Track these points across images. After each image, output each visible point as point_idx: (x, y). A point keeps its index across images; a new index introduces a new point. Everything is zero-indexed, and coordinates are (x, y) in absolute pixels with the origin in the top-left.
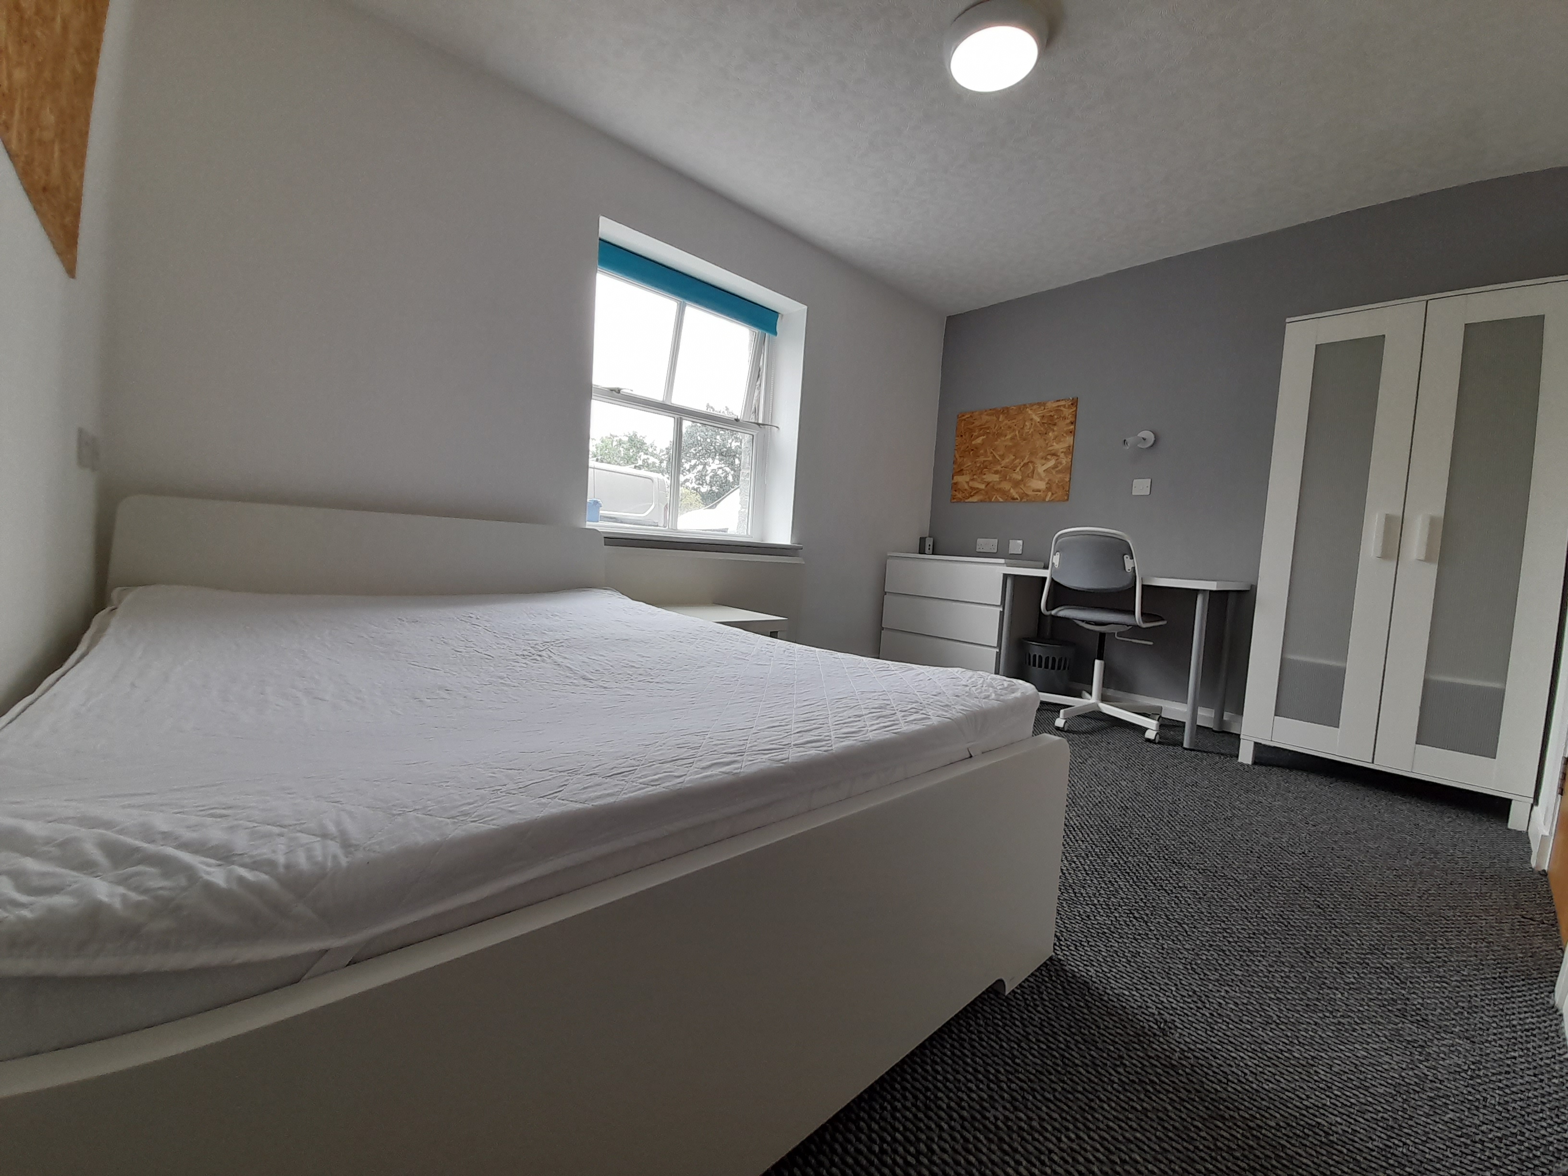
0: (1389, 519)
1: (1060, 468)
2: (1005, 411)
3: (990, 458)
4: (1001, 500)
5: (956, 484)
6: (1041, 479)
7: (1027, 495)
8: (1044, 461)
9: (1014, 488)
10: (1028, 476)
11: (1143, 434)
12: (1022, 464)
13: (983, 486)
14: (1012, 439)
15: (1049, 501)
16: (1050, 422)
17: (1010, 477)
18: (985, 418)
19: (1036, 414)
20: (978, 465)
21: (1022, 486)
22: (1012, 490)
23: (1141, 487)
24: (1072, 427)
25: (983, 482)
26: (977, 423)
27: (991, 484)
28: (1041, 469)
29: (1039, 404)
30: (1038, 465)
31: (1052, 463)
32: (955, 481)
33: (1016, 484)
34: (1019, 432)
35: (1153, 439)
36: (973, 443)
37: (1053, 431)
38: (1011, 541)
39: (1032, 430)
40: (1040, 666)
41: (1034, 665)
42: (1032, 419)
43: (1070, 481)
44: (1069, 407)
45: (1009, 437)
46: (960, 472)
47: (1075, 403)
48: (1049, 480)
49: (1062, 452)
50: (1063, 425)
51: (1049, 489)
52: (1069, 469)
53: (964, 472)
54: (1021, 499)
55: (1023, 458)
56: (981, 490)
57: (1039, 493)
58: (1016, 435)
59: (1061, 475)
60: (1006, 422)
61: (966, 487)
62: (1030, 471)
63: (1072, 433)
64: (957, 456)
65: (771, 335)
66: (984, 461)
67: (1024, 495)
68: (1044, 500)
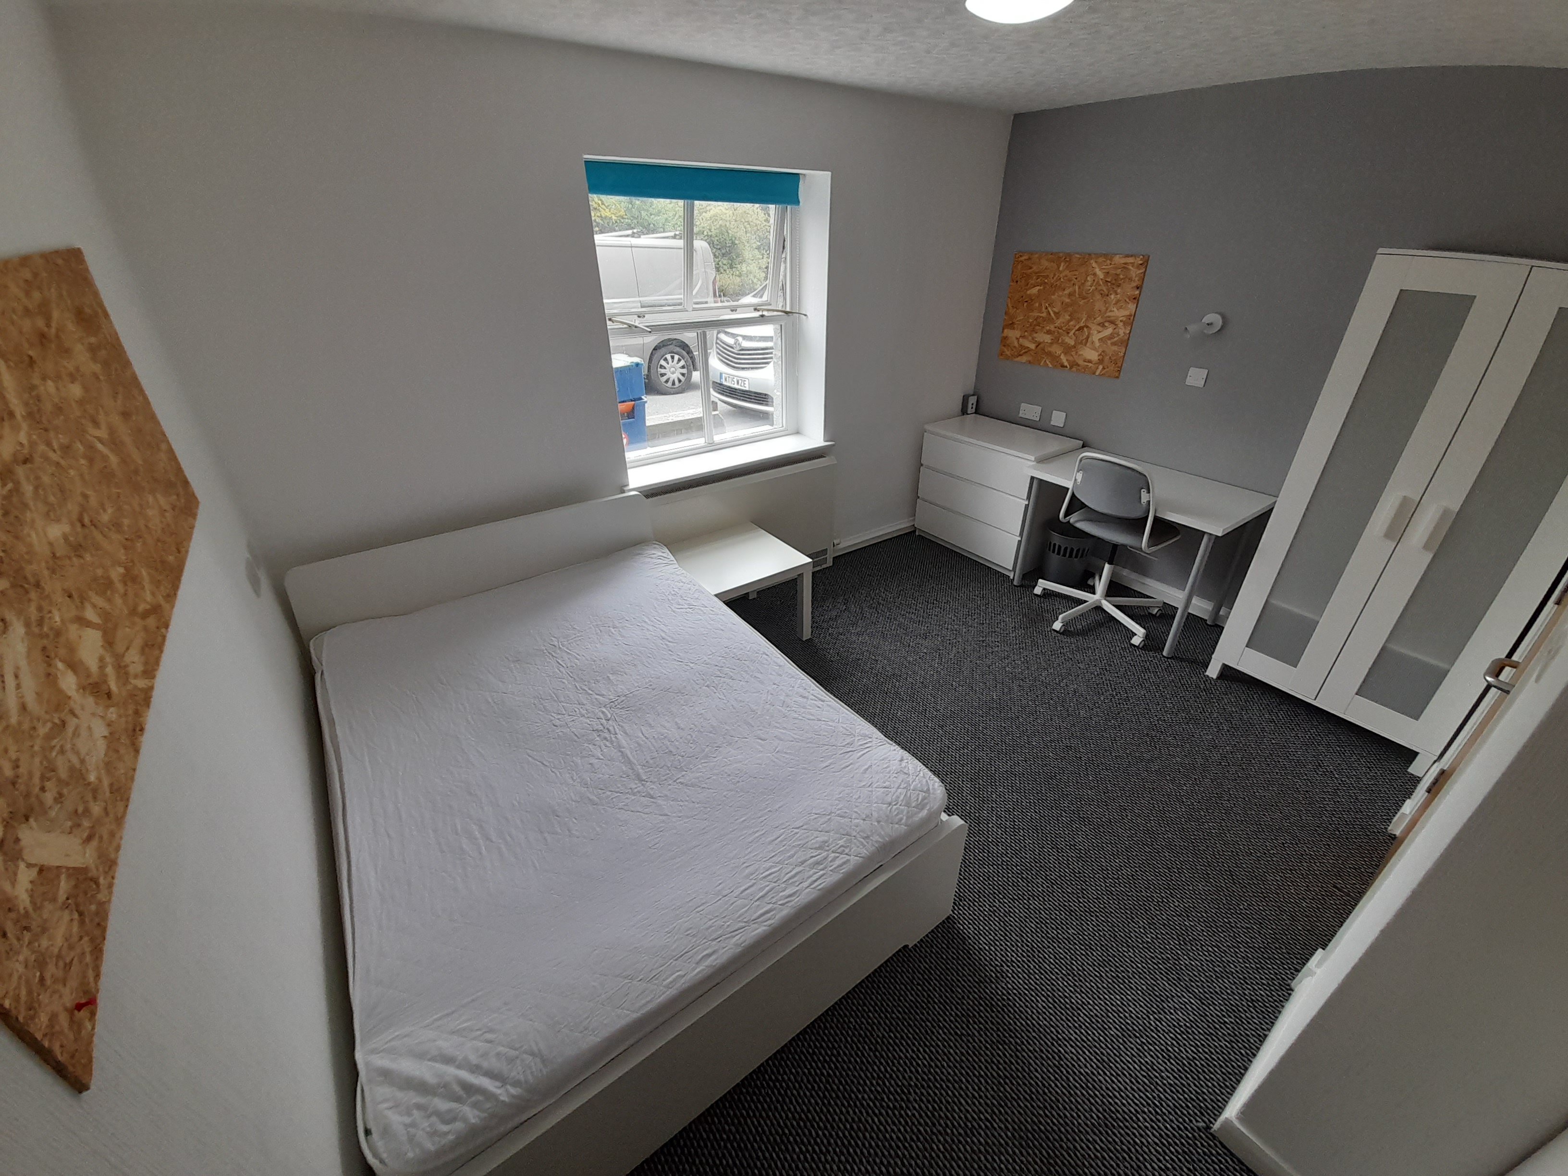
0: (1405, 500)
1: (1116, 339)
2: (1068, 258)
3: (1044, 315)
4: (1051, 366)
5: (1006, 338)
6: (1095, 349)
7: (1078, 365)
8: (1100, 328)
9: (1065, 354)
10: (1081, 343)
11: (1210, 318)
12: (1077, 327)
13: (1032, 346)
14: (1070, 295)
15: (1099, 375)
16: (1114, 282)
17: (1063, 340)
18: (1045, 263)
19: (1101, 269)
20: (1031, 320)
21: (1073, 353)
22: (1062, 357)
23: (1196, 377)
24: (1137, 292)
25: (1033, 340)
26: (1035, 268)
27: (1041, 346)
28: (1096, 337)
29: (1105, 256)
30: (1094, 328)
31: (1108, 331)
32: (1005, 334)
33: (1068, 349)
34: (1079, 288)
35: (1220, 323)
36: (1028, 292)
37: (1117, 294)
38: (1054, 412)
39: (1093, 287)
40: (1059, 554)
41: (1054, 552)
42: (1095, 274)
43: (1124, 356)
44: (1138, 268)
45: (1067, 292)
46: (1011, 326)
47: (1145, 263)
48: (1103, 351)
49: (1121, 321)
50: (1129, 289)
51: (1101, 361)
52: (1125, 343)
53: (1015, 326)
54: (1071, 367)
55: (1078, 320)
56: (1029, 350)
57: (1090, 365)
58: (1075, 291)
59: (1115, 348)
60: (1067, 272)
61: (1016, 344)
62: (1085, 337)
63: (1136, 299)
64: (1010, 305)
65: (794, 206)
66: (1038, 317)
67: (1074, 364)
68: (1094, 373)
